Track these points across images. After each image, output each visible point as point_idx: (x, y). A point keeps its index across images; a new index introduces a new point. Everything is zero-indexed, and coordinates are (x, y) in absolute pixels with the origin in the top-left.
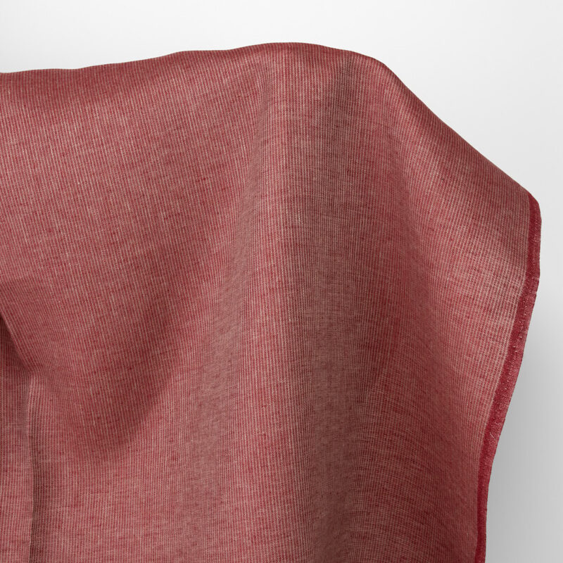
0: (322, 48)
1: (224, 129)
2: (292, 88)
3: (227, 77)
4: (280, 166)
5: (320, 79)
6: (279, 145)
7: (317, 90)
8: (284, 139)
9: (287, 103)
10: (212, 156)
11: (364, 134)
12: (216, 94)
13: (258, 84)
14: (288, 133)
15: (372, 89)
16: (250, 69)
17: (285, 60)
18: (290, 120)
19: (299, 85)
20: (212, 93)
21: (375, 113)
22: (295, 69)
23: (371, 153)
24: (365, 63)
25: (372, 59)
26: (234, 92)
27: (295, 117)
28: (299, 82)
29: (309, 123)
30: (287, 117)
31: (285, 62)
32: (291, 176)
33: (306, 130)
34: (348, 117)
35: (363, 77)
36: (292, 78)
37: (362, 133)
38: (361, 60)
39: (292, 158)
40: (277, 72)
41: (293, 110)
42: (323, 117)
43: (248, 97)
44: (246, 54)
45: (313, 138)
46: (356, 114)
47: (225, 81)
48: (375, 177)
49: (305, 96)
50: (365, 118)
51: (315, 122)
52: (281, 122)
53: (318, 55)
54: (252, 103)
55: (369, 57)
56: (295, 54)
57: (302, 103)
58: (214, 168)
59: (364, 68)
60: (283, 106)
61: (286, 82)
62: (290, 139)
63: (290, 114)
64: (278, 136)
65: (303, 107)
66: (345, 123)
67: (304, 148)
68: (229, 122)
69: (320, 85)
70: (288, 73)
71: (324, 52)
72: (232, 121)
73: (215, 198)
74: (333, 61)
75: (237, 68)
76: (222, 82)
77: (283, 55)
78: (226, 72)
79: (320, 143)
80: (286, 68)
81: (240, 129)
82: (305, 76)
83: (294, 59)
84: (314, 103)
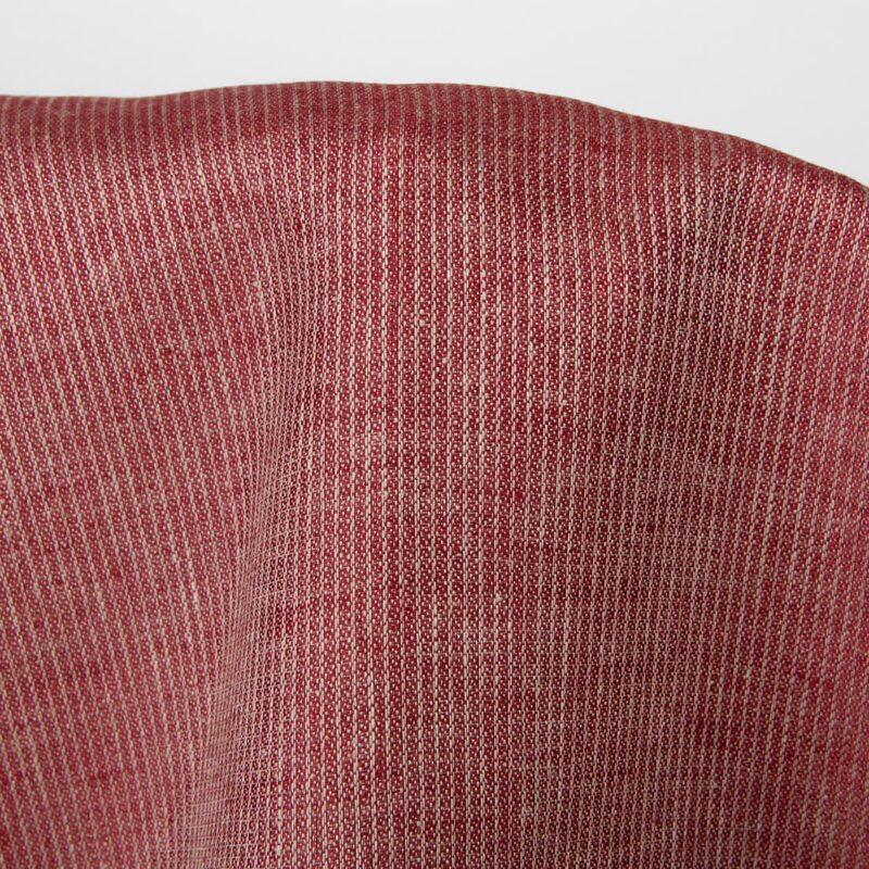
0: (589, 114)
1: (97, 502)
2: (425, 341)
3: (108, 254)
4: (348, 766)
5: (570, 297)
6: (344, 650)
7: (555, 355)
8: (375, 619)
9: (391, 426)
10: (38, 625)
11: (787, 548)
12: (54, 334)
13: (260, 299)
14: (394, 586)
15: (838, 338)
16: (220, 218)
17: (394, 189)
18: (409, 519)
19: (458, 330)
20: (36, 330)
21: (846, 455)
22: (442, 240)
23: (819, 640)
24: (808, 207)
25: (844, 181)
26: (144, 330)
27: (431, 501)
28: (459, 312)
29: (504, 529)
30: (393, 497)
31: (392, 200)
32: (404, 820)
33: (489, 566)
34: (710, 476)
35: (793, 275)
36: (426, 293)
37: (778, 546)
38: (786, 189)
39: (412, 719)
40: (347, 250)
41: (426, 462)
42: (579, 494)
43: (212, 353)
44: (203, 138)
45: (523, 604)
46: (748, 456)
47: (99, 274)
48: (835, 756)
49: (490, 388)
50: (797, 474)
51: (535, 524)
52: (360, 527)
53: (564, 161)
54: (233, 386)
55: (828, 175)
56: (442, 159)
57: (474, 426)
58: (53, 679)
59: (802, 234)
60: (370, 442)
61: (394, 308)
62: (404, 615)
63: (409, 487)
64: (344, 600)
65: (479, 447)
66: (693, 501)
67: (474, 662)
68: (120, 471)
69: (569, 331)
70: (402, 263)
71: (596, 148)
72: (135, 469)
73: (58, 818)
74: (643, 197)
75: (159, 213)
76: (84, 276)
77: (386, 158)
78: (102, 231)
79: (559, 623)
80: (395, 235)
81: (174, 509)
82: (491, 281)
83: (441, 184)
84: (537, 423)
